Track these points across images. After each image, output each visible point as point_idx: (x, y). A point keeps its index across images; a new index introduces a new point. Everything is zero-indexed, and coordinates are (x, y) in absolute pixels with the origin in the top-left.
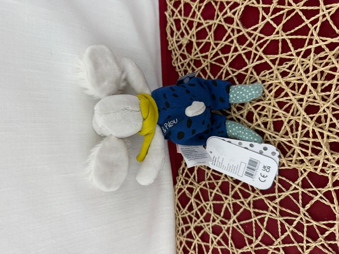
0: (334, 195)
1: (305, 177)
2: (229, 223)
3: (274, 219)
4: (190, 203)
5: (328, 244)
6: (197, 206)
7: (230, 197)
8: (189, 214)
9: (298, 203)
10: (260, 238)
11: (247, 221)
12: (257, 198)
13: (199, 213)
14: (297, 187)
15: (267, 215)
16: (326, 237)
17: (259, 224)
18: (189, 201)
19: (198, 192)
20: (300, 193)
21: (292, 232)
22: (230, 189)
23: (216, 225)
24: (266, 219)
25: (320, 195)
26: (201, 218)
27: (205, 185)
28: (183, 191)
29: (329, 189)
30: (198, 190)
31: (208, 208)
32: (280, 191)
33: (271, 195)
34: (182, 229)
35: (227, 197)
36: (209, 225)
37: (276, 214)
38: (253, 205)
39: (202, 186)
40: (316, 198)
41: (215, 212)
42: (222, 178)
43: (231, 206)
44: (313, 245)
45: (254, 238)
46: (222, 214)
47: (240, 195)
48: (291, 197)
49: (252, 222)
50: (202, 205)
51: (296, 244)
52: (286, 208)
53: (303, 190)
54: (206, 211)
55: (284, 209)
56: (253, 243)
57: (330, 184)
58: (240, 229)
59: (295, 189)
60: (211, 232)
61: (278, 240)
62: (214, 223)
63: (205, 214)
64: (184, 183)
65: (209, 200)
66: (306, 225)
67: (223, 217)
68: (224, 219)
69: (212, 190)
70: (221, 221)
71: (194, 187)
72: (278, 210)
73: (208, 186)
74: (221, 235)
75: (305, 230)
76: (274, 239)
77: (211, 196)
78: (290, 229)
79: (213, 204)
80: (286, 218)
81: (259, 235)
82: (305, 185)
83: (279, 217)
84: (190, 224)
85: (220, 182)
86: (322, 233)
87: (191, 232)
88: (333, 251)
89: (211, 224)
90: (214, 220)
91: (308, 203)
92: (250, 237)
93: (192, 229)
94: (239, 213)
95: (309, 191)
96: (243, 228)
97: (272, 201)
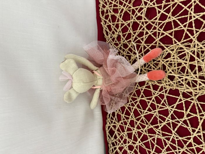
0: (188, 122)
1: (172, 114)
2: (137, 143)
3: (160, 138)
4: (115, 134)
5: (189, 149)
6: (119, 135)
7: (135, 129)
8: (115, 140)
9: (171, 128)
10: (154, 150)
11: (146, 141)
12: (149, 128)
13: (120, 139)
14: (169, 120)
15: (156, 137)
16: (188, 145)
17: (153, 142)
18: (114, 133)
19: (118, 127)
20: (171, 123)
21: (170, 145)
22: (135, 124)
23: (130, 145)
24: (156, 139)
25: (181, 122)
26: (122, 142)
27: (122, 123)
28: (111, 128)
29: (185, 119)
30: (118, 126)
31: (125, 136)
32: (161, 122)
33: (156, 125)
34: (112, 149)
35: (134, 128)
36: (126, 145)
37: (160, 136)
38: (148, 131)
39: (120, 124)
40: (179, 124)
41: (129, 137)
42: (130, 118)
43: (137, 133)
44: (182, 150)
45: (151, 150)
46: (133, 138)
47: (141, 127)
48: (167, 125)
49: (149, 141)
50: (121, 134)
51: (173, 151)
52: (165, 132)
53: (172, 121)
54: (124, 138)
55: (164, 132)
56: (151, 153)
57: (185, 116)
58: (143, 146)
59: (168, 120)
60: (128, 149)
61: (164, 149)
62: (129, 144)
63: (123, 140)
64: (111, 123)
65: (125, 132)
66: (176, 140)
67: (133, 140)
68: (134, 141)
69: (125, 126)
70: (133, 142)
71: (116, 125)
72: (161, 133)
73: (123, 123)
74: (133, 150)
75: (176, 142)
76: (162, 150)
77: (125, 129)
78: (169, 143)
79: (127, 133)
80: (166, 137)
81: (153, 148)
82: (173, 118)
83: (162, 137)
84: (116, 146)
85: (129, 120)
86: (185, 143)
87: (117, 151)
88: (192, 153)
89: (127, 145)
90: (129, 143)
91: (176, 128)
92: (149, 150)
93: (117, 149)
94: (141, 137)
95: (175, 121)
96: (144, 145)
97: (157, 128)
